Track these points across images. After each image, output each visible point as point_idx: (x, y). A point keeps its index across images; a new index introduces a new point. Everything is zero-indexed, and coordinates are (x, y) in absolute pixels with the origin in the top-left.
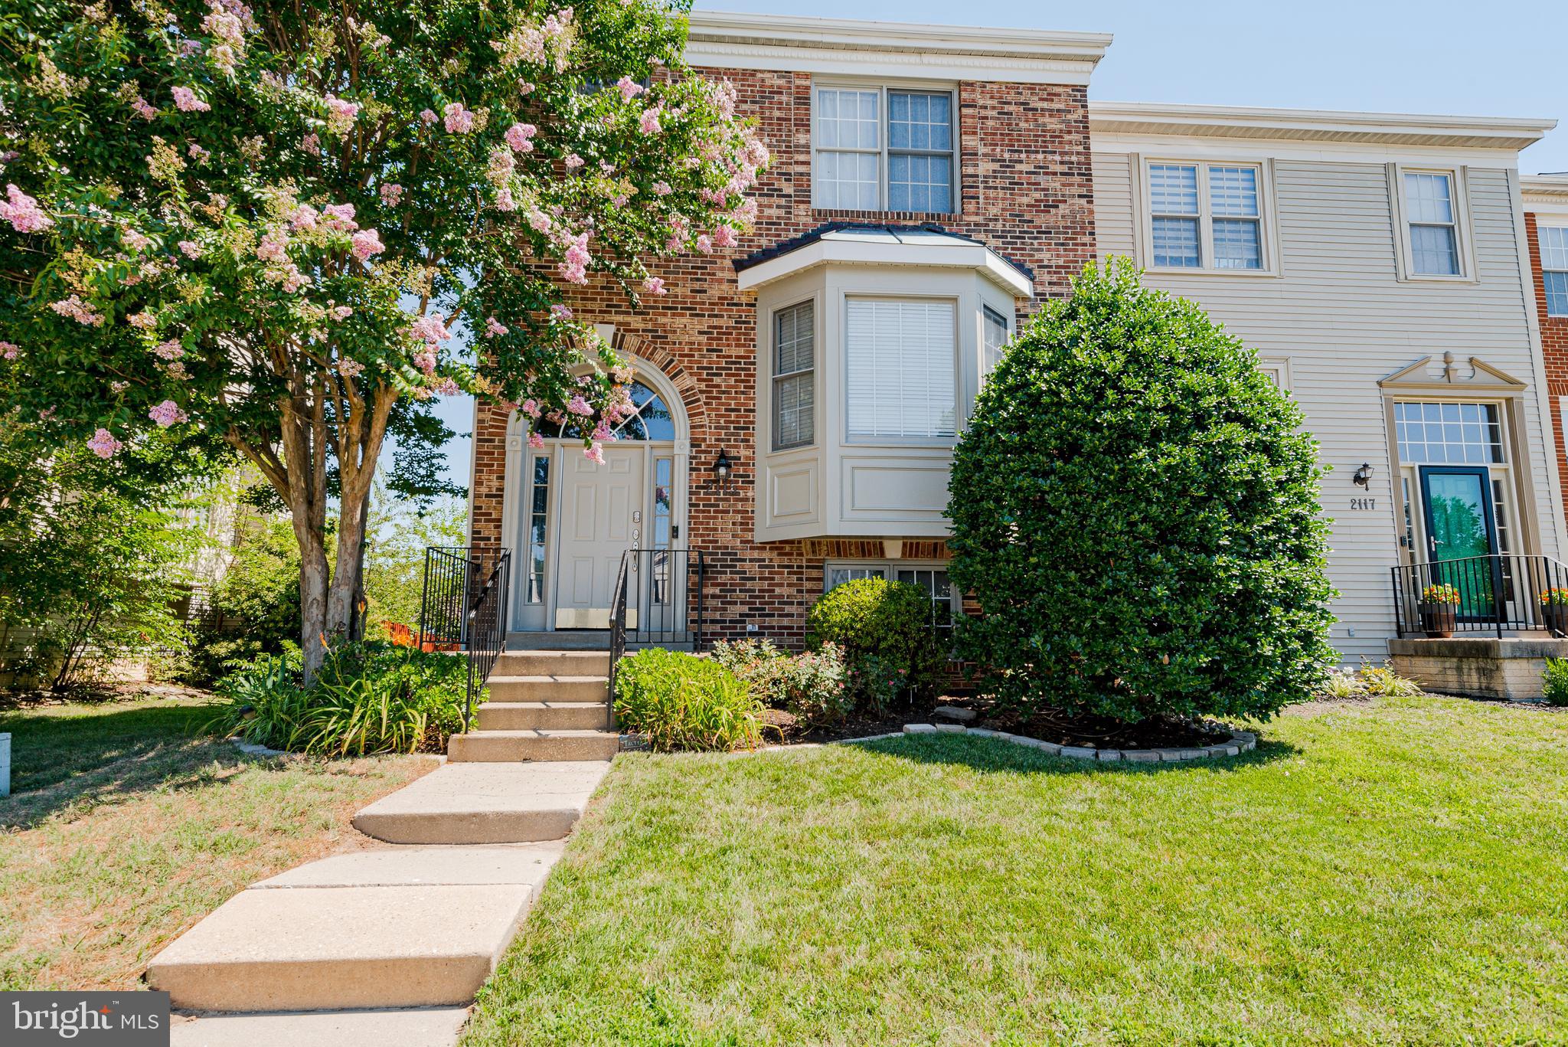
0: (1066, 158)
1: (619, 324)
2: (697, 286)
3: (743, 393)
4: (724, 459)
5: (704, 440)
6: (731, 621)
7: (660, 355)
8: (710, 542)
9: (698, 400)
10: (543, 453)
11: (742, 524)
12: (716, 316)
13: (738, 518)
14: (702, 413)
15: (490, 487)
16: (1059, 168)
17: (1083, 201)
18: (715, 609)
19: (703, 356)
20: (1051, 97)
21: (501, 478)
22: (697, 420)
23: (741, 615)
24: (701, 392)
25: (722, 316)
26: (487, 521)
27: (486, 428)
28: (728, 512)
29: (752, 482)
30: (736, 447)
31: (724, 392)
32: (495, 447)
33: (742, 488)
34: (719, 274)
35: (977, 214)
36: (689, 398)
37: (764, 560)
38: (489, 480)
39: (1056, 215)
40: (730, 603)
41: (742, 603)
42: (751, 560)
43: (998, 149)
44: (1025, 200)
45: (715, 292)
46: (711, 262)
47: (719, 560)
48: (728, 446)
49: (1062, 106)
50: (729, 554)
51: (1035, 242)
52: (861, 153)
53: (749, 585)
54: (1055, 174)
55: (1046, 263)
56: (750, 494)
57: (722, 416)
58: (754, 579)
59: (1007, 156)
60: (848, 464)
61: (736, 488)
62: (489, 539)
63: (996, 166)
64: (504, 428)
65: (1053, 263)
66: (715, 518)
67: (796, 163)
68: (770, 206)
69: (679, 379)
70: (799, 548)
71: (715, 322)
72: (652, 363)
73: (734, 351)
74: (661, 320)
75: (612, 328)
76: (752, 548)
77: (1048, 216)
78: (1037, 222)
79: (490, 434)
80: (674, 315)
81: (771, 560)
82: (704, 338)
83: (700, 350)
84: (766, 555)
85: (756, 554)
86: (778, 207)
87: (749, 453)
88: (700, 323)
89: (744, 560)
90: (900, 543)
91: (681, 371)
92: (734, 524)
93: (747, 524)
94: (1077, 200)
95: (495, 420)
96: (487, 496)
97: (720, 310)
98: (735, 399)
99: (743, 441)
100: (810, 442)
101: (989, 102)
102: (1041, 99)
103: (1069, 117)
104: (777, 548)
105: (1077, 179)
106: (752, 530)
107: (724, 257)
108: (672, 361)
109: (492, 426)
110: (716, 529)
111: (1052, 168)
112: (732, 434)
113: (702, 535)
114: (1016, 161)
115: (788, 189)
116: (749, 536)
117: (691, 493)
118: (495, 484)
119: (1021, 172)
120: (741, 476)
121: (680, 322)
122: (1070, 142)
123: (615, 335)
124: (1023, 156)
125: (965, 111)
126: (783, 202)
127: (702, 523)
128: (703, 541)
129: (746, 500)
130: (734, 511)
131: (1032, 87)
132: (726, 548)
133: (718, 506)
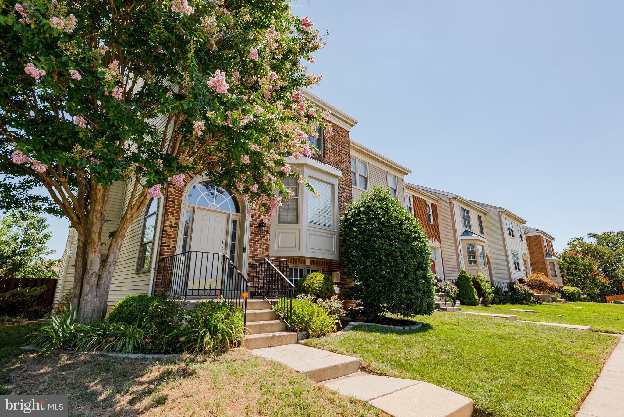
0: (346, 150)
4: (261, 224)
5: (255, 215)
8: (255, 255)
10: (189, 210)
11: (266, 249)
13: (265, 246)
15: (171, 223)
17: (349, 163)
20: (343, 132)
21: (177, 219)
22: (253, 207)
26: (169, 238)
27: (172, 196)
28: (261, 244)
29: (269, 234)
32: (175, 205)
33: (266, 235)
38: (172, 219)
39: (344, 165)
40: (260, 279)
43: (332, 142)
44: (338, 159)
47: (258, 262)
49: (344, 135)
50: (261, 260)
54: (343, 153)
56: (268, 238)
59: (334, 144)
60: (309, 232)
61: (264, 235)
62: (169, 246)
63: (332, 146)
64: (180, 197)
66: (257, 246)
79: (173, 198)
87: (269, 222)
90: (309, 260)
92: (263, 248)
93: (267, 249)
95: (177, 193)
96: (170, 226)
100: (297, 222)
103: (346, 139)
105: (348, 157)
106: (269, 252)
109: (175, 195)
110: (257, 250)
113: (253, 252)
116: (267, 254)
117: (250, 235)
118: (174, 221)
119: (337, 150)
120: (266, 231)
122: (346, 146)
124: (337, 146)
127: (253, 247)
128: (253, 254)
129: (267, 240)
130: (263, 244)
131: (339, 127)
132: (260, 258)
133: (258, 241)
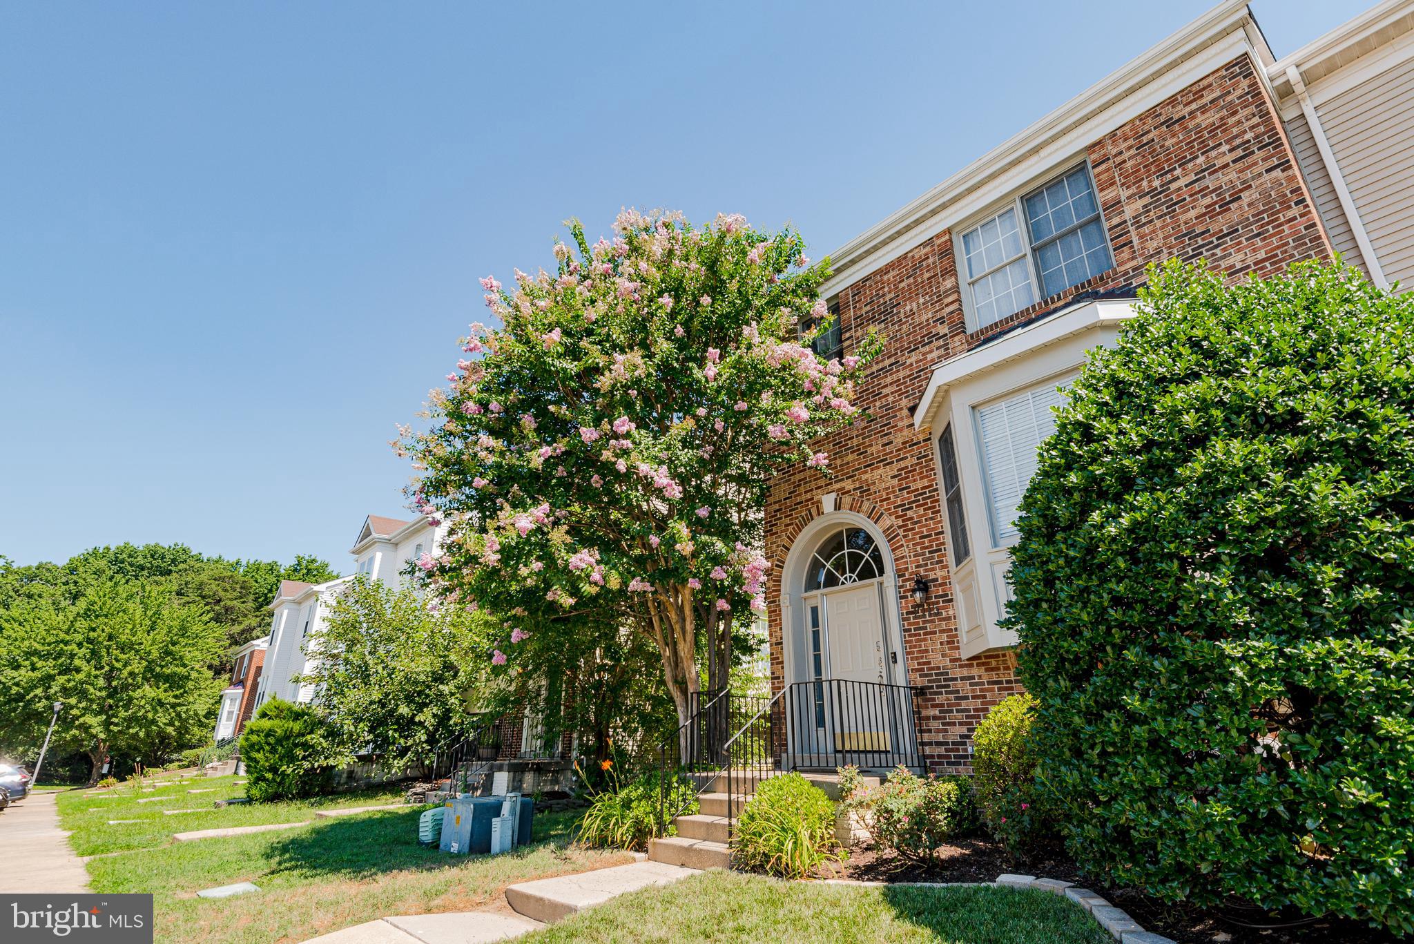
0: (1238, 141)
1: (838, 490)
2: (885, 440)
3: (931, 519)
4: (923, 585)
5: (907, 569)
6: (953, 743)
7: (866, 506)
8: (925, 663)
9: (898, 535)
10: (813, 603)
11: (948, 643)
12: (902, 459)
13: (944, 637)
14: (902, 546)
15: (776, 637)
16: (1229, 158)
17: (1277, 173)
18: (938, 731)
19: (897, 496)
20: (1199, 95)
21: (781, 629)
22: (898, 552)
23: (961, 737)
24: (900, 527)
25: (906, 458)
26: (777, 664)
27: (771, 593)
28: (934, 633)
29: (951, 600)
30: (933, 569)
31: (916, 523)
32: (776, 606)
33: (944, 608)
34: (900, 424)
35: (1133, 259)
36: (890, 536)
37: (973, 678)
38: (776, 632)
39: (1241, 207)
40: (949, 724)
41: (961, 724)
42: (962, 679)
43: (1145, 183)
44: (1192, 214)
45: (898, 440)
46: (893, 417)
47: (934, 681)
48: (926, 571)
49: (1217, 93)
50: (942, 674)
51: (1218, 251)
52: (1009, 264)
53: (964, 704)
54: (1227, 165)
55: (1239, 266)
56: (951, 612)
57: (918, 544)
58: (966, 698)
60: (999, 570)
61: (938, 609)
63: (1147, 200)
64: (779, 590)
65: (1250, 261)
66: (925, 640)
67: (947, 305)
68: (932, 351)
69: (881, 521)
70: (1005, 662)
71: (902, 463)
72: (861, 515)
73: (920, 484)
74: (864, 477)
75: (834, 495)
76: (961, 666)
77: (1227, 215)
78: (1214, 228)
79: (773, 597)
80: (872, 470)
81: (980, 677)
82: (895, 481)
83: (894, 492)
84: (975, 672)
85: (965, 672)
86: (938, 348)
87: (943, 573)
88: (891, 469)
89: (956, 679)
91: (882, 514)
92: (942, 643)
93: (952, 643)
94: (1266, 177)
95: (774, 586)
96: (776, 643)
97: (905, 453)
98: (926, 526)
99: (938, 562)
100: (968, 554)
101: (1123, 146)
102: (1185, 105)
103: (1229, 98)
104: (983, 664)
105: (1259, 154)
106: (958, 648)
107: (901, 409)
108: (874, 507)
109: (774, 591)
110: (927, 651)
111: (1219, 163)
112: (928, 559)
113: (917, 658)
114: (1170, 182)
115: (943, 329)
116: (956, 655)
117: (904, 620)
119: (1179, 189)
120: (941, 596)
121: (877, 473)
122: (1239, 122)
123: (836, 499)
124: (1178, 172)
125: (1097, 171)
126: (941, 342)
127: (915, 647)
128: (919, 664)
129: (948, 618)
130: (940, 631)
131: (1172, 101)
132: (938, 668)
133: (925, 628)
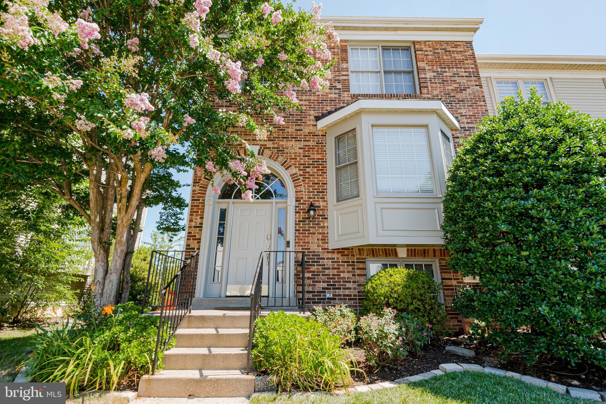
0: (467, 70)
1: (261, 145)
2: (298, 127)
3: (321, 175)
4: (312, 207)
5: (302, 198)
6: (318, 292)
7: (280, 159)
8: (306, 249)
9: (299, 179)
10: (224, 206)
11: (322, 240)
12: (307, 141)
13: (320, 237)
14: (301, 185)
15: (196, 223)
16: (464, 74)
17: (478, 87)
18: (309, 285)
19: (301, 159)
20: (456, 46)
21: (202, 218)
22: (298, 188)
23: (323, 288)
24: (301, 175)
25: (310, 141)
26: (193, 239)
27: (196, 194)
28: (315, 234)
29: (327, 218)
30: (318, 201)
31: (311, 175)
32: (200, 203)
33: (322, 221)
34: (308, 123)
35: (428, 94)
36: (295, 178)
37: (334, 259)
38: (196, 219)
39: (466, 93)
40: (317, 282)
41: (323, 282)
42: (327, 259)
43: (435, 67)
44: (450, 88)
45: (306, 130)
46: (304, 117)
47: (311, 259)
48: (314, 201)
49: (462, 50)
50: (316, 255)
51: (457, 105)
52: (371, 72)
53: (327, 272)
54: (463, 76)
55: (464, 114)
56: (326, 224)
57: (311, 186)
58: (329, 269)
59: (439, 70)
60: (379, 206)
61: (319, 221)
62: (194, 249)
63: (435, 74)
64: (205, 194)
65: (467, 114)
66: (308, 237)
67: (342, 75)
68: (331, 93)
69: (290, 169)
70: (352, 252)
71: (307, 143)
72: (277, 162)
73: (316, 156)
74: (281, 143)
75: (258, 147)
76: (328, 252)
77: (462, 94)
78: (457, 96)
79: (198, 197)
80: (287, 141)
81: (338, 258)
82: (301, 151)
83: (300, 156)
84: (335, 256)
85: (330, 255)
86: (335, 93)
87: (325, 203)
88: (300, 144)
89: (324, 259)
90: (405, 249)
91: (291, 166)
92: (318, 240)
93: (324, 240)
94: (475, 87)
95: (200, 190)
96: (194, 227)
97: (309, 138)
98: (317, 178)
99: (321, 198)
100: (358, 196)
101: (428, 49)
102: (452, 47)
103: (466, 54)
104: (341, 252)
105: (473, 78)
106: (327, 243)
107: (310, 115)
108: (286, 161)
109: (199, 193)
110: (309, 243)
111: (461, 74)
112: (316, 195)
113: (302, 246)
114: (444, 72)
115: (339, 86)
116: (326, 246)
117: (296, 224)
118: (199, 221)
119: (447, 76)
120: (321, 215)
121: (290, 144)
122: (468, 64)
123: (260, 150)
124: (447, 70)
125: (417, 52)
126: (337, 91)
127: (301, 239)
128: (302, 249)
129: (324, 227)
130: (318, 233)
131: (447, 42)
132: (315, 252)
133: (310, 230)
